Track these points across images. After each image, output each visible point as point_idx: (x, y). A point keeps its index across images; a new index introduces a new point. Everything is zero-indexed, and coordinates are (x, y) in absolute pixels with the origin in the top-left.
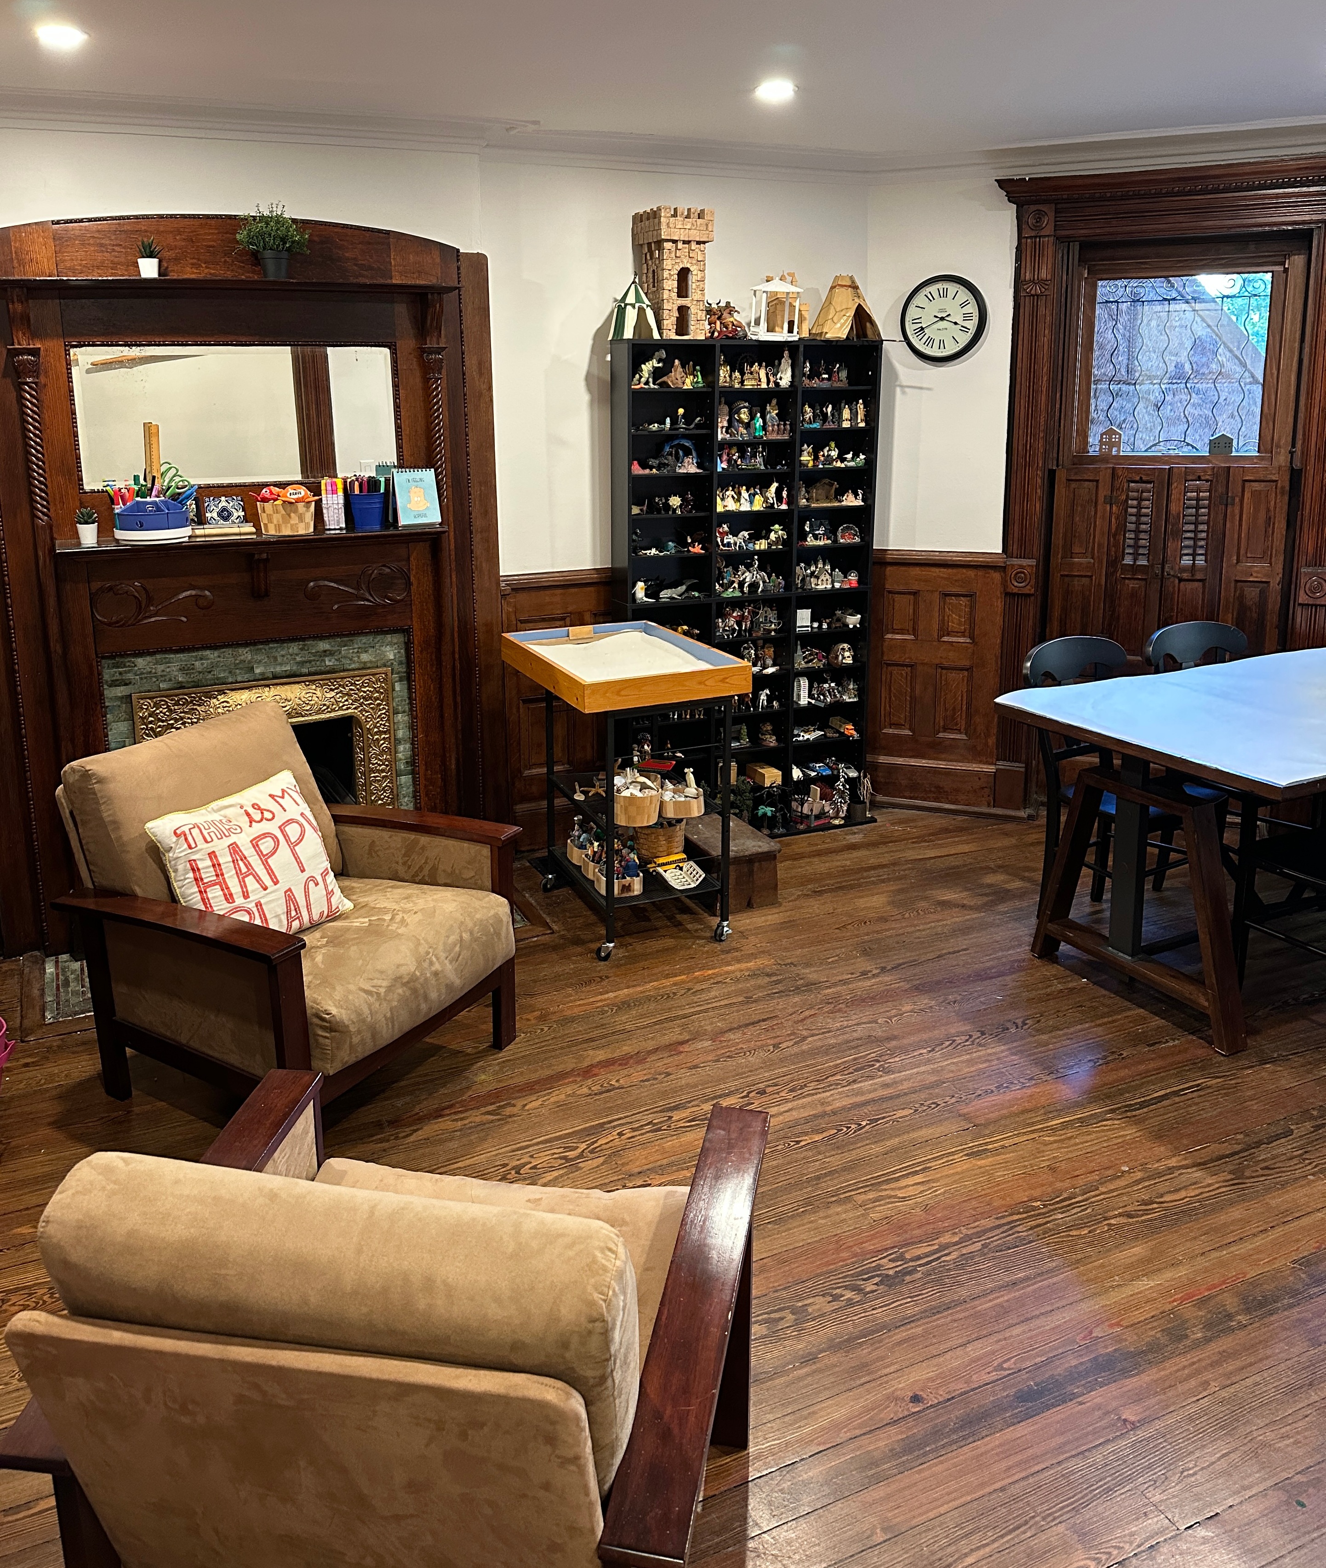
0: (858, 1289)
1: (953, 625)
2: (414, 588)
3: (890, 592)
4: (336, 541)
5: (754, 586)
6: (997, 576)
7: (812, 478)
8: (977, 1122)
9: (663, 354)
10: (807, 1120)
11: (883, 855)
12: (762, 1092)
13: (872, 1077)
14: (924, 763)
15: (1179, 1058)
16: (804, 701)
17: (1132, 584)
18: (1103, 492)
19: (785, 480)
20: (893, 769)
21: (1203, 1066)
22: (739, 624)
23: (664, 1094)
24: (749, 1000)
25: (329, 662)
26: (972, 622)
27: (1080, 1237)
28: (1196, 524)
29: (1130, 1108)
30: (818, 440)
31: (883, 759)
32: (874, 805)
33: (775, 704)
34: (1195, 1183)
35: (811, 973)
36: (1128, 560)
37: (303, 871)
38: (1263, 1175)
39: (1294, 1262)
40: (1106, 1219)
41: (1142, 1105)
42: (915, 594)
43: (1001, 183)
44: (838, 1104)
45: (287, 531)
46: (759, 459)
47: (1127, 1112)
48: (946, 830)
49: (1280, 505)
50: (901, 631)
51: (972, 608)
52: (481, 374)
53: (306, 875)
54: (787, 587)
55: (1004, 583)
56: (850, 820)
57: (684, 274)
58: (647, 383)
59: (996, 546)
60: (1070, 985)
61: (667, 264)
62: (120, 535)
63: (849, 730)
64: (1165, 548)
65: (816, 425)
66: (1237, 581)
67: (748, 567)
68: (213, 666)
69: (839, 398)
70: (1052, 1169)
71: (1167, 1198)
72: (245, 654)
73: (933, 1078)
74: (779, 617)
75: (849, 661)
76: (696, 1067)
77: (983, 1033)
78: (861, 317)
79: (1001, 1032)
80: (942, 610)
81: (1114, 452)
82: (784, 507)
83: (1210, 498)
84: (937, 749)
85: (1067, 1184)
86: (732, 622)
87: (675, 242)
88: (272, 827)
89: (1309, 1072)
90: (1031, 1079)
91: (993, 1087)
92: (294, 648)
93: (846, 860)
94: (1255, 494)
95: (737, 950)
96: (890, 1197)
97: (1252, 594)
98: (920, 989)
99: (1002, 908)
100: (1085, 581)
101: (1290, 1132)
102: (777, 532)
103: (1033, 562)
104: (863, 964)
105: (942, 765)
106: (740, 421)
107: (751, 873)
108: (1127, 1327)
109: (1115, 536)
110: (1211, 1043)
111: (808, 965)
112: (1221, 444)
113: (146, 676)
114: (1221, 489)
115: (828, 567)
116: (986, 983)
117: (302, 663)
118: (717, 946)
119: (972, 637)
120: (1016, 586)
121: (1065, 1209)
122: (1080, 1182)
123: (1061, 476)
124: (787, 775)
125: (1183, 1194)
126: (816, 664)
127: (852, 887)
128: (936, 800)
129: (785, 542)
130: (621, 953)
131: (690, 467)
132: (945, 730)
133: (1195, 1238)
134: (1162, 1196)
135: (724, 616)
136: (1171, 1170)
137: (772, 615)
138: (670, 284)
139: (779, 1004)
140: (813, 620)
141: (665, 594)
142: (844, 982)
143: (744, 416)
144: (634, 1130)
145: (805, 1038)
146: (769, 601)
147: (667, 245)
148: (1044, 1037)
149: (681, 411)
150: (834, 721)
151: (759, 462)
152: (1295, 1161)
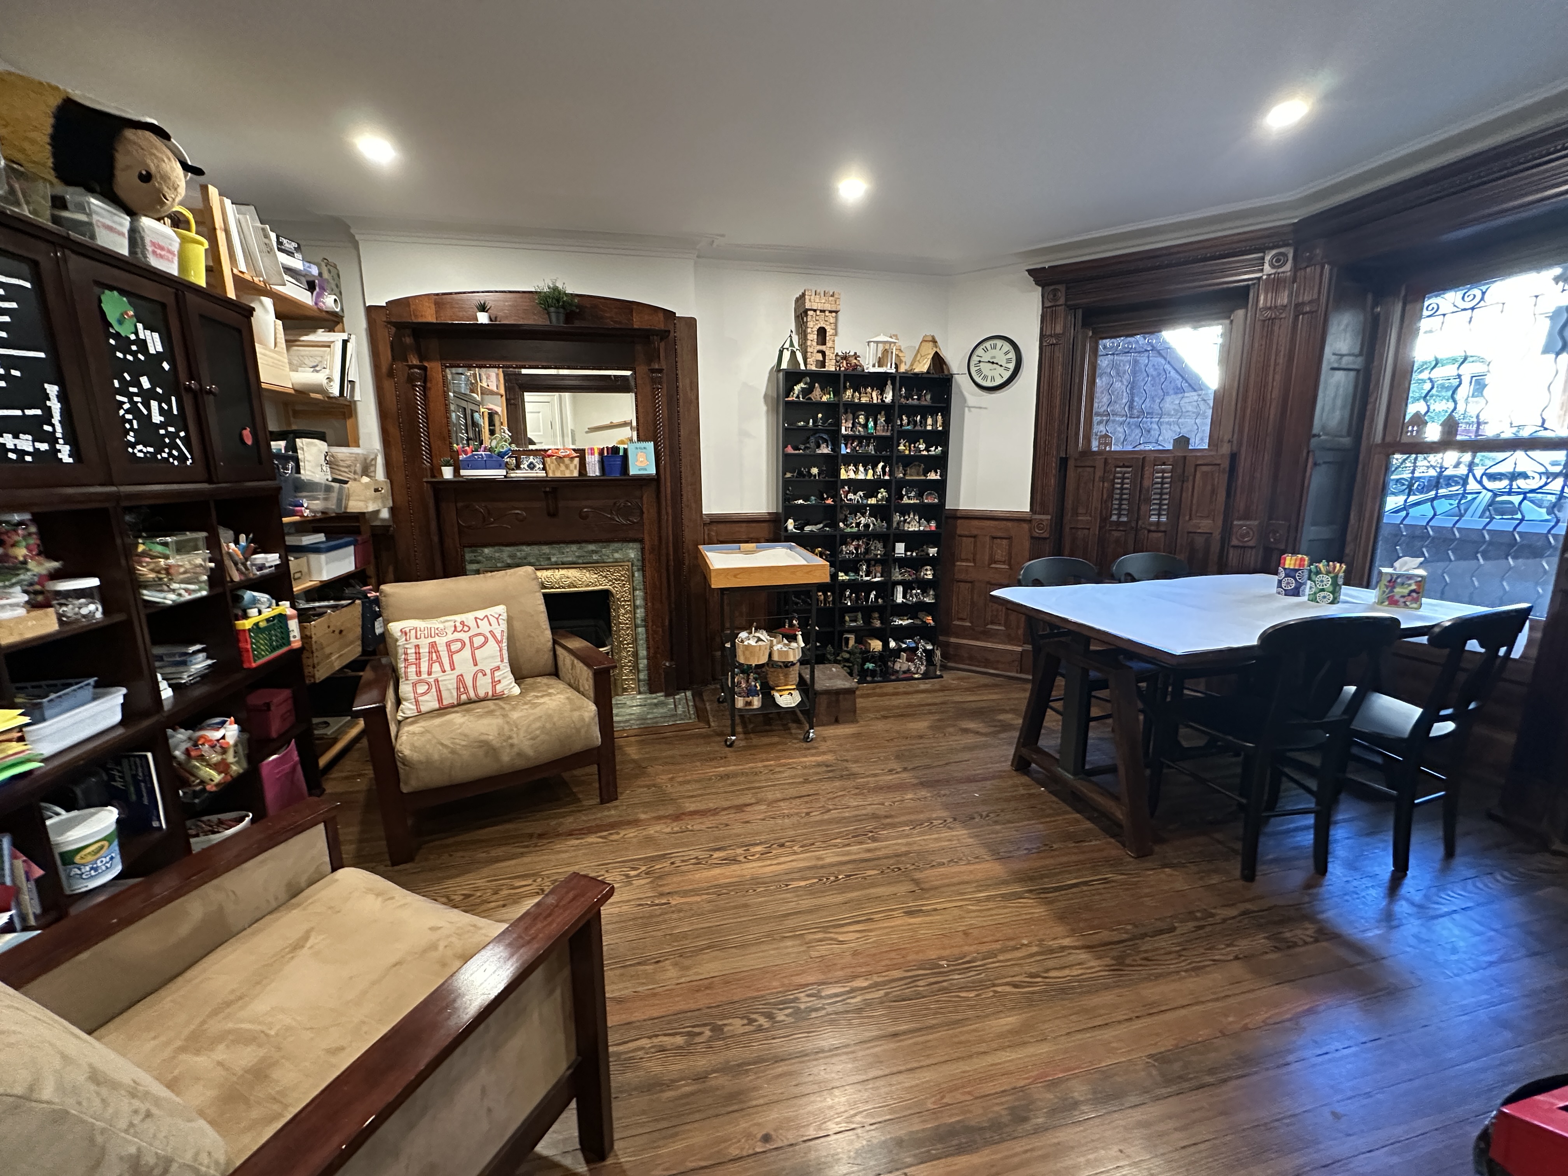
0: (770, 1016)
1: (998, 557)
2: (645, 516)
3: (960, 536)
4: (594, 481)
5: (867, 526)
6: (1026, 526)
7: (907, 462)
8: (923, 886)
9: (808, 379)
10: (801, 870)
11: (939, 698)
12: (782, 845)
13: (861, 843)
14: (978, 643)
15: (1096, 855)
16: (900, 599)
17: (1116, 534)
18: (1099, 473)
19: (887, 461)
20: (958, 646)
21: (1114, 864)
22: (856, 549)
23: (716, 839)
24: (806, 781)
25: (595, 557)
26: (1010, 554)
27: (967, 999)
28: (1161, 494)
29: (1046, 891)
30: (913, 437)
31: (953, 640)
32: (944, 668)
33: (880, 600)
34: (1079, 964)
35: (855, 768)
36: (1114, 518)
37: (476, 665)
38: (1141, 965)
39: (1150, 1056)
40: (994, 985)
41: (1056, 889)
42: (975, 537)
43: (1028, 271)
44: (828, 860)
45: (558, 474)
46: (871, 447)
47: (1042, 894)
48: (986, 686)
49: (1221, 481)
50: (967, 560)
51: (1010, 546)
52: (691, 389)
53: (477, 668)
54: (889, 527)
55: (1030, 530)
56: (926, 676)
57: (822, 332)
58: (798, 397)
59: (1027, 509)
60: (1032, 791)
61: (810, 324)
62: (463, 472)
63: (929, 620)
64: (1139, 509)
65: (909, 427)
66: (1189, 533)
67: (863, 515)
68: (528, 555)
69: (926, 411)
70: (966, 933)
71: (1053, 974)
72: (546, 549)
73: (904, 849)
74: (884, 547)
75: (930, 577)
76: (747, 822)
77: (955, 819)
78: (938, 360)
79: (967, 820)
80: (991, 548)
81: (1108, 449)
82: (887, 477)
83: (1171, 477)
84: (986, 635)
85: (972, 948)
86: (852, 548)
87: (815, 311)
88: (465, 636)
89: (1201, 879)
90: (977, 858)
91: (945, 861)
92: (574, 547)
93: (915, 699)
94: (1205, 474)
95: (816, 748)
96: (832, 939)
97: (1200, 541)
98: (923, 785)
99: (1002, 735)
100: (1086, 531)
101: (1172, 929)
102: (883, 493)
103: (1049, 517)
104: (894, 765)
105: (989, 645)
106: (859, 423)
107: (838, 701)
108: (977, 1098)
109: (1106, 501)
110: (1124, 846)
111: (856, 762)
112: (1182, 441)
113: (489, 559)
114: (1179, 471)
115: (917, 518)
116: (973, 784)
117: (579, 557)
118: (805, 745)
119: (1010, 565)
120: (1037, 532)
121: (962, 971)
122: (985, 948)
123: (1071, 463)
124: (886, 644)
125: (1067, 972)
126: (907, 577)
127: (908, 715)
128: (985, 667)
129: (888, 500)
130: (743, 743)
131: (825, 450)
132: (992, 623)
133: (1065, 1017)
134: (1047, 971)
135: (846, 544)
136: (1063, 948)
137: (880, 546)
138: (813, 337)
139: (827, 786)
140: (906, 551)
141: (808, 529)
142: (875, 775)
143: (862, 420)
144: (683, 861)
145: (829, 810)
146: (876, 536)
147: (810, 313)
148: (998, 827)
149: (820, 415)
150: (921, 615)
151: (871, 449)
152: (1172, 956)
